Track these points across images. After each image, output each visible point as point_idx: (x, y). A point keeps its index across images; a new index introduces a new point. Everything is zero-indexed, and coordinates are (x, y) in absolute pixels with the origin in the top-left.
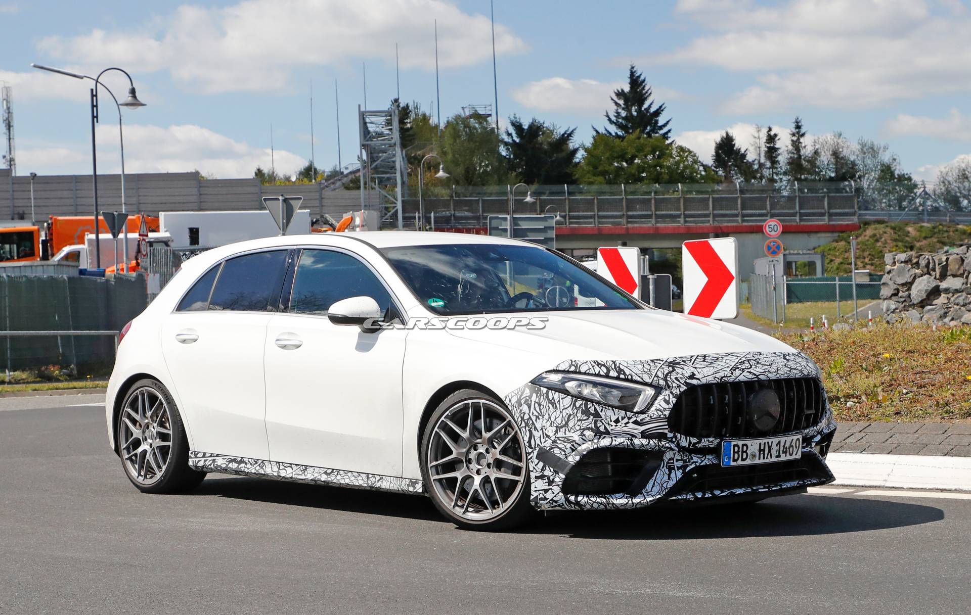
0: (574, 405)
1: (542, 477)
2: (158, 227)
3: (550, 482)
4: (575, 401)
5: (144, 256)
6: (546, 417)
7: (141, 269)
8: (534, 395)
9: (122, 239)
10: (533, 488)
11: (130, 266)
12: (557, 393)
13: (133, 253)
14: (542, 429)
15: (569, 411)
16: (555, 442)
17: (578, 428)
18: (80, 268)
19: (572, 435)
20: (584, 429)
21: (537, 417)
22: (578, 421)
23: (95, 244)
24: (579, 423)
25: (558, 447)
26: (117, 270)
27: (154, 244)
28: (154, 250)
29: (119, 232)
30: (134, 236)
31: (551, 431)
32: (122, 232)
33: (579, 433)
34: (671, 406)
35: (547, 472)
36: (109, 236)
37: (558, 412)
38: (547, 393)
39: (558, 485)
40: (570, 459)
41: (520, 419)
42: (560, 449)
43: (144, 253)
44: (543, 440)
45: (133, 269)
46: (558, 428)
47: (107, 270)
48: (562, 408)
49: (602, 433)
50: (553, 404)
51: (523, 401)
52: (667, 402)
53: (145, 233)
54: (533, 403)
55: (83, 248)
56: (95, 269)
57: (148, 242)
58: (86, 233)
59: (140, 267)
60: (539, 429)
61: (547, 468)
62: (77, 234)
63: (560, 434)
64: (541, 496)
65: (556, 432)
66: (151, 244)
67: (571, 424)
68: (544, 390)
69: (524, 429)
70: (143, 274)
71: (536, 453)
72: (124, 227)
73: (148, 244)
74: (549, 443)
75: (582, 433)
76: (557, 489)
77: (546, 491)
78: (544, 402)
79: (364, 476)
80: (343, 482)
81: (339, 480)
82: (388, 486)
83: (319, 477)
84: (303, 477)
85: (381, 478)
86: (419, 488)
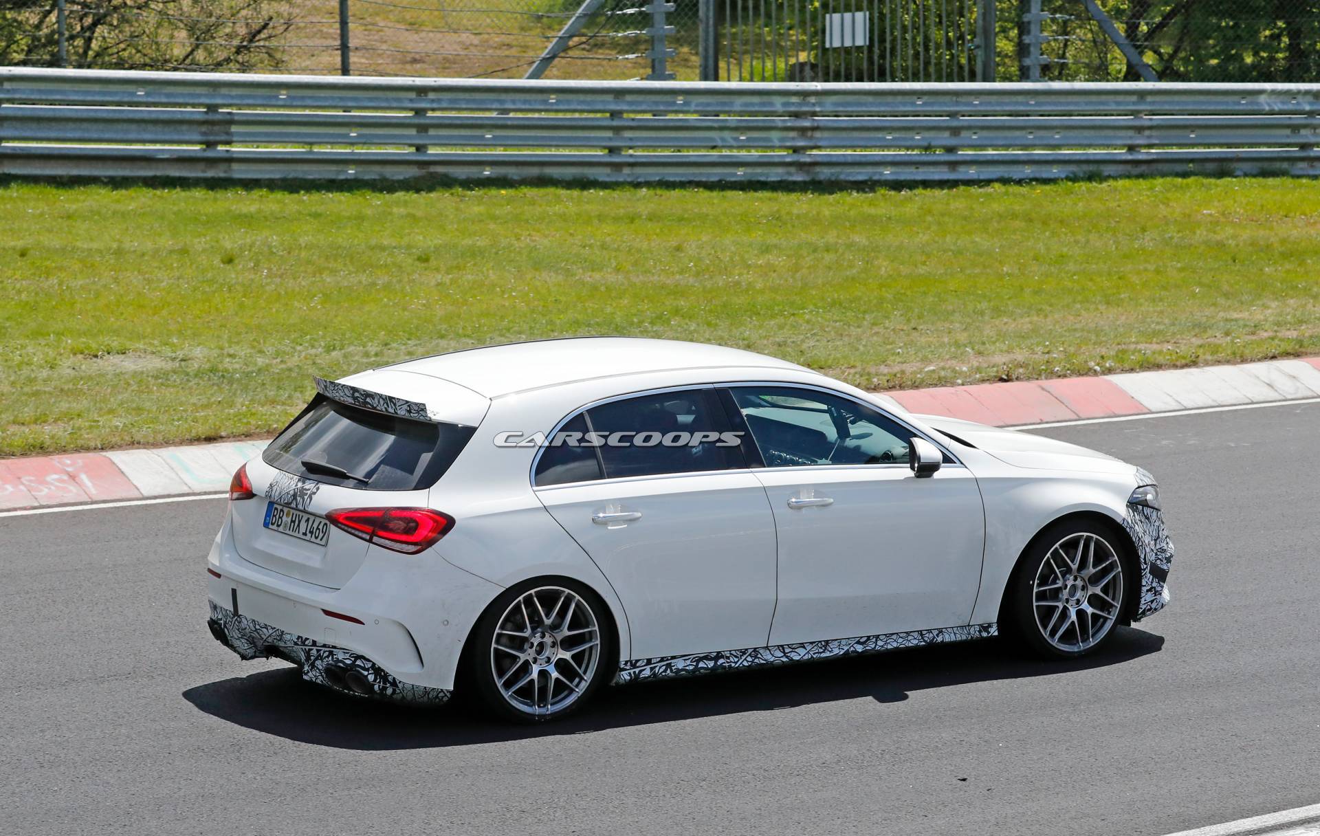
3: (1155, 593)
39: (1160, 594)
64: (1148, 607)
77: (1152, 602)
79: (916, 635)
80: (889, 647)
81: (882, 646)
82: (953, 638)
83: (852, 649)
84: (827, 654)
85: (940, 631)
86: (994, 631)
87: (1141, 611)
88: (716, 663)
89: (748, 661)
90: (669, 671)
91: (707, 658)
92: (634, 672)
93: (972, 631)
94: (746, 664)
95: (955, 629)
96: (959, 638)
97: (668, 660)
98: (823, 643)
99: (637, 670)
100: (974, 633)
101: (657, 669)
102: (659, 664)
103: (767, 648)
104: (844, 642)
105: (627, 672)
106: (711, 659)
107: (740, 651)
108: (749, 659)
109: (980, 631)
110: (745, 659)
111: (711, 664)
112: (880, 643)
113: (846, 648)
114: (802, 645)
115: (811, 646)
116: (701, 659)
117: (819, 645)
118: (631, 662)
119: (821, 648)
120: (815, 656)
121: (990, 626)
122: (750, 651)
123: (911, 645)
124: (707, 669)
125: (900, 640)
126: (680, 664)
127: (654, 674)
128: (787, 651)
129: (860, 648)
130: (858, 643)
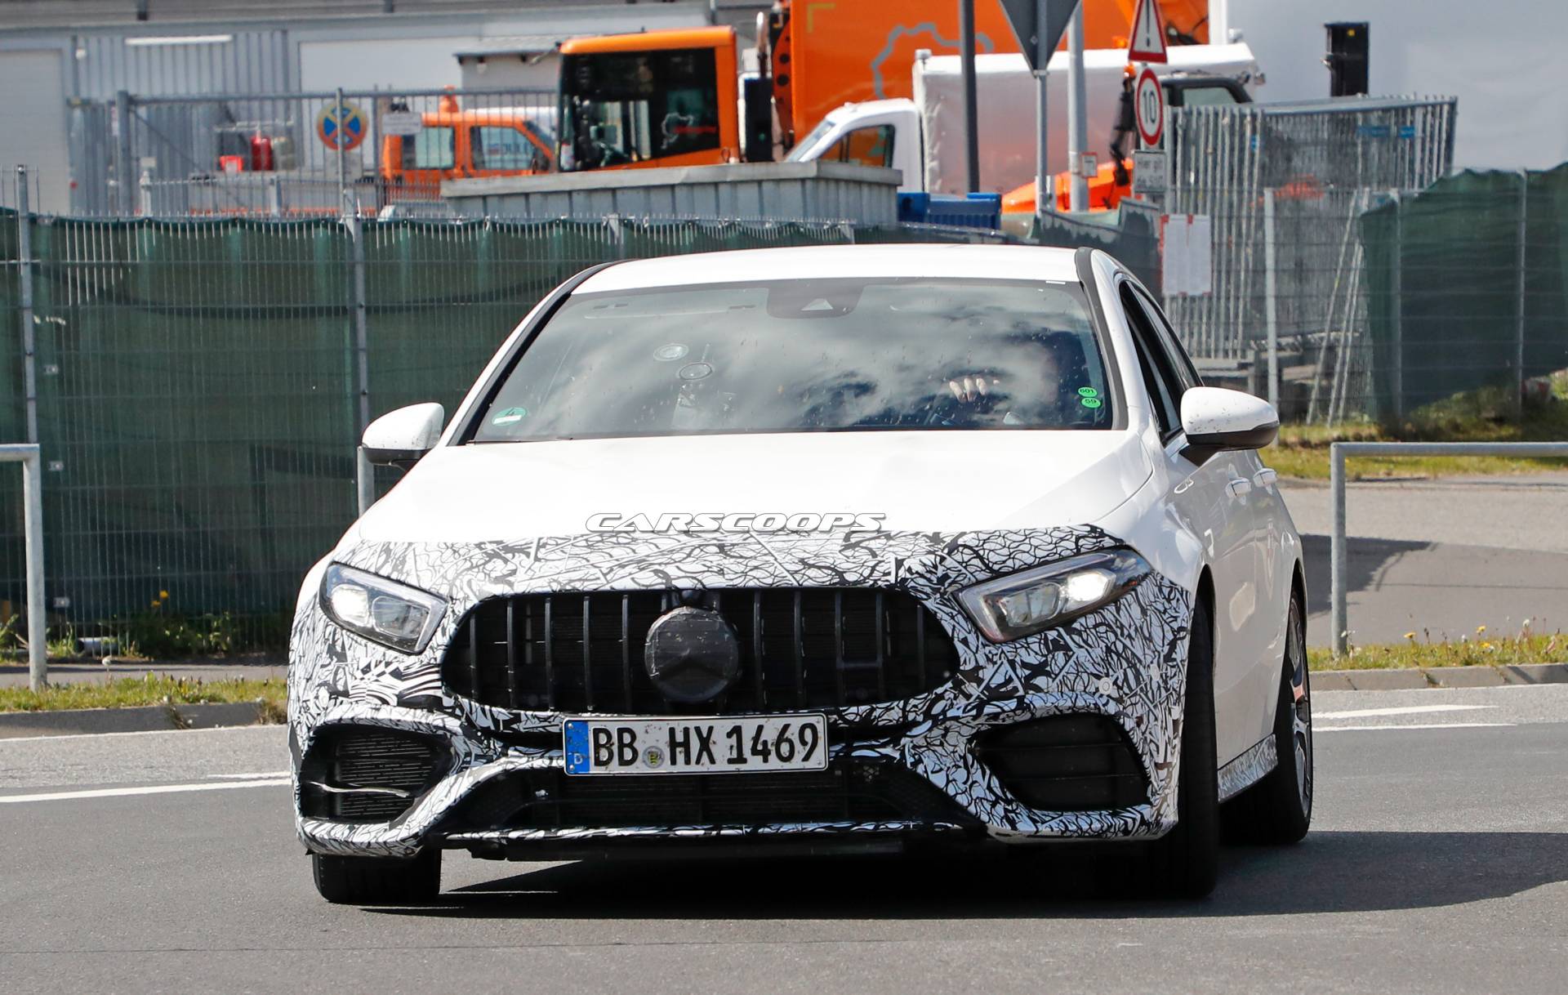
2: (1203, 22)
5: (1151, 140)
7: (1138, 195)
9: (1062, 75)
11: (1092, 183)
13: (1103, 133)
18: (900, 190)
23: (960, 97)
26: (1046, 199)
27: (1188, 94)
28: (1188, 114)
29: (1054, 44)
30: (1111, 60)
32: (1064, 48)
36: (1016, 63)
43: (1151, 130)
45: (1104, 198)
47: (1009, 200)
53: (1156, 48)
55: (907, 114)
56: (962, 198)
57: (1167, 85)
58: (919, 52)
59: (1132, 187)
62: (886, 53)
66: (1175, 92)
70: (1148, 214)
72: (1070, 29)
73: (1165, 93)
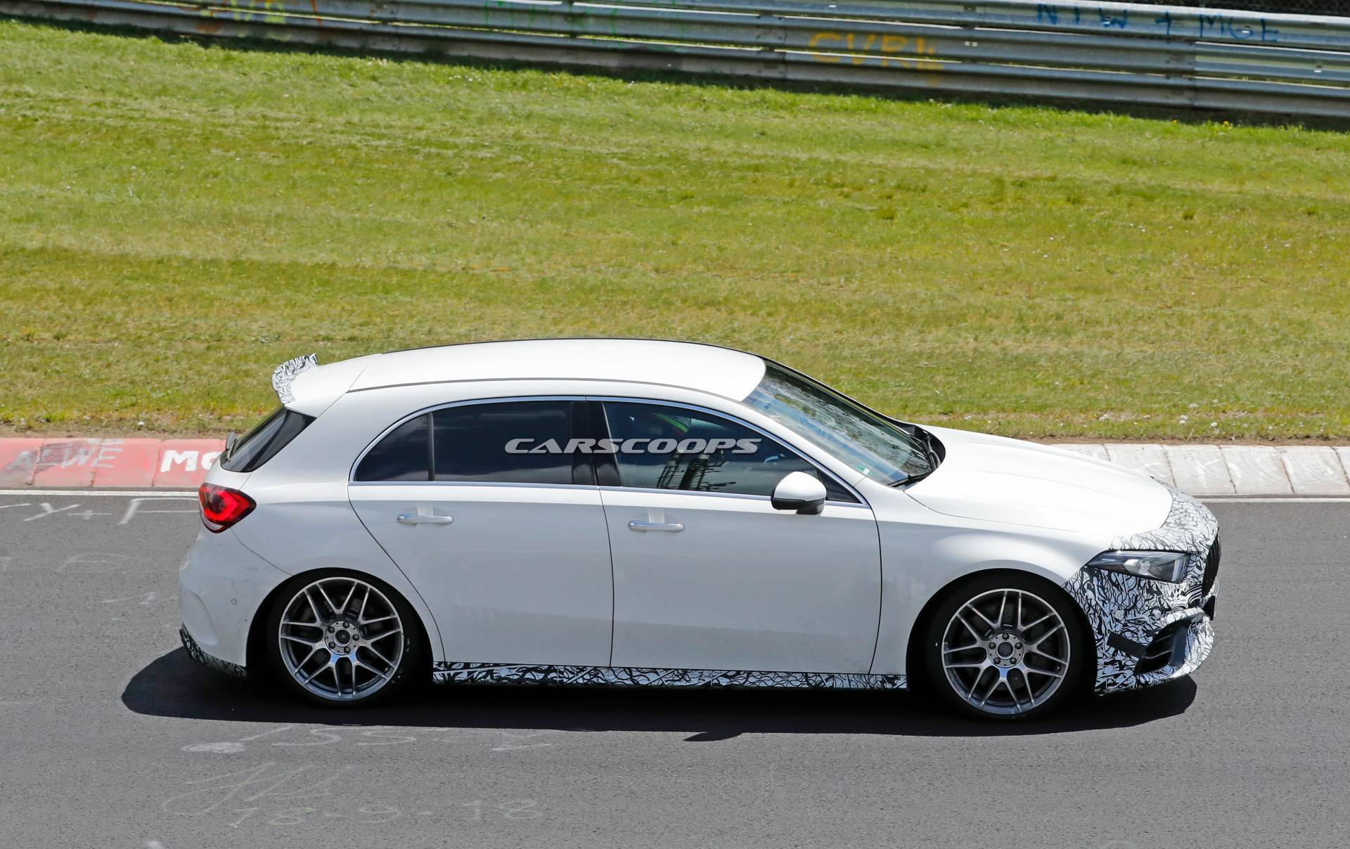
0: (1139, 585)
1: (1112, 663)
3: (1122, 667)
4: (1140, 581)
6: (1113, 600)
8: (1095, 578)
10: (1100, 674)
12: (1120, 575)
14: (1111, 614)
15: (1136, 592)
16: (1125, 625)
17: (1146, 608)
19: (1143, 616)
20: (1152, 609)
21: (1104, 602)
22: (1145, 601)
24: (1147, 603)
25: (1129, 630)
31: (1119, 614)
33: (1148, 613)
34: (1203, 572)
35: (1118, 657)
37: (1124, 594)
38: (1109, 575)
39: (1131, 669)
40: (1142, 641)
41: (1087, 606)
42: (1132, 632)
44: (1113, 625)
46: (1127, 611)
48: (1127, 589)
49: (1167, 610)
50: (1117, 586)
51: (1086, 587)
52: (1200, 568)
54: (1096, 587)
60: (1108, 614)
61: (1119, 652)
63: (1129, 617)
64: (1110, 681)
65: (1125, 615)
67: (1139, 605)
68: (1106, 573)
69: (1092, 616)
71: (1106, 639)
74: (1119, 628)
75: (1151, 612)
76: (1128, 673)
77: (1116, 676)
78: (1107, 586)
79: (799, 676)
80: (762, 684)
81: (754, 683)
82: (846, 685)
83: (715, 681)
84: (683, 683)
85: (831, 676)
86: (902, 684)
87: (1097, 684)
88: (545, 676)
89: (584, 679)
90: (489, 678)
91: (537, 669)
92: (449, 674)
93: (872, 680)
94: (580, 681)
95: (851, 676)
96: (853, 685)
97: (489, 666)
98: (680, 671)
99: (452, 673)
100: (875, 683)
101: (475, 675)
102: (479, 670)
103: (610, 668)
104: (706, 673)
105: (440, 673)
106: (541, 671)
107: (577, 667)
108: (587, 677)
109: (883, 682)
110: (582, 677)
111: (540, 676)
112: (751, 679)
113: (707, 680)
114: (654, 671)
115: (664, 673)
116: (529, 670)
117: (676, 672)
118: (445, 663)
119: (677, 676)
120: (666, 684)
121: (896, 677)
122: (589, 669)
123: (789, 685)
124: (535, 680)
125: (778, 679)
126: (503, 672)
127: (472, 678)
128: (634, 674)
129: (724, 682)
130: (725, 676)
